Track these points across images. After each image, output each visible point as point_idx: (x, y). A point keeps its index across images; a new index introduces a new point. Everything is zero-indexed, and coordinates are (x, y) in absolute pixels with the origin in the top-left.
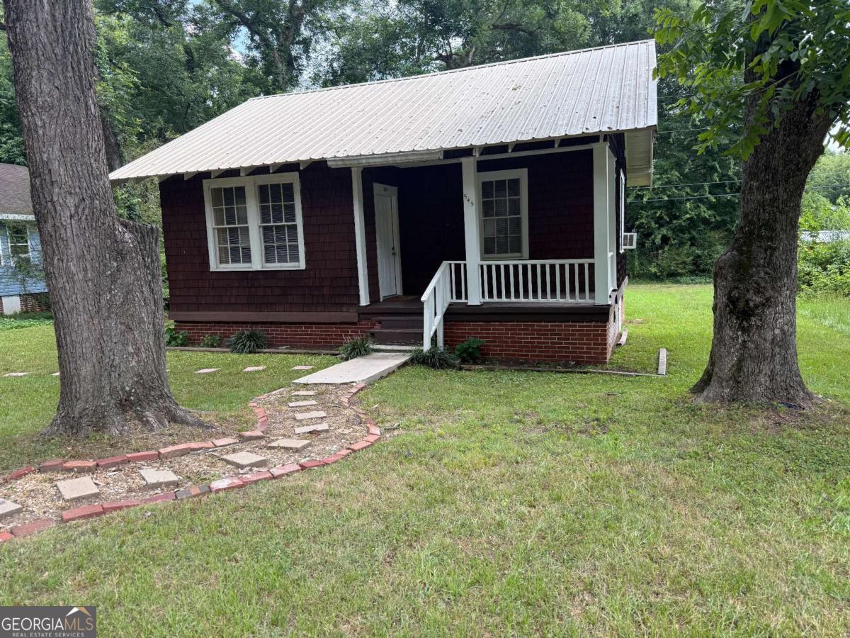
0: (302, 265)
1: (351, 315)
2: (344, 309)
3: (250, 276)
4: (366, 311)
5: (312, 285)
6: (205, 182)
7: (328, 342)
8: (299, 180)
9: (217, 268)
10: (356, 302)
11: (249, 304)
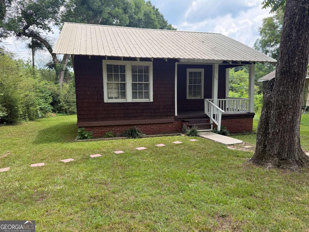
0: (152, 100)
1: (172, 119)
2: (169, 117)
3: (125, 104)
4: (178, 118)
5: (155, 108)
6: (104, 61)
7: (160, 131)
8: (152, 65)
9: (108, 101)
10: (174, 114)
11: (124, 117)
